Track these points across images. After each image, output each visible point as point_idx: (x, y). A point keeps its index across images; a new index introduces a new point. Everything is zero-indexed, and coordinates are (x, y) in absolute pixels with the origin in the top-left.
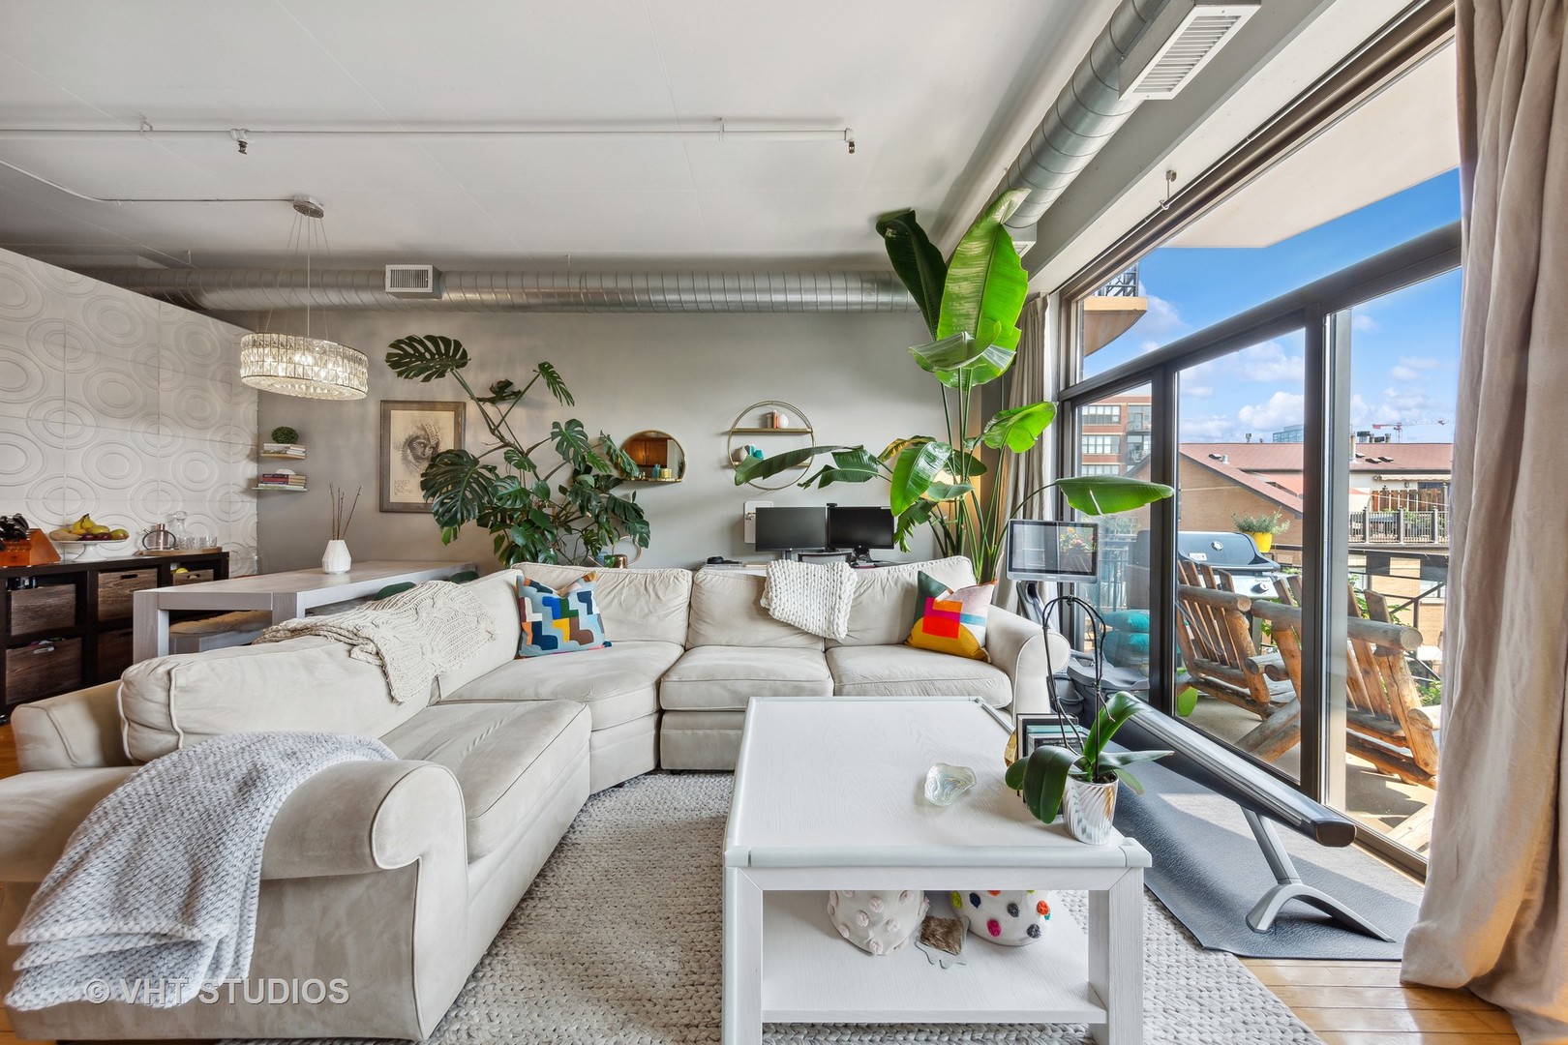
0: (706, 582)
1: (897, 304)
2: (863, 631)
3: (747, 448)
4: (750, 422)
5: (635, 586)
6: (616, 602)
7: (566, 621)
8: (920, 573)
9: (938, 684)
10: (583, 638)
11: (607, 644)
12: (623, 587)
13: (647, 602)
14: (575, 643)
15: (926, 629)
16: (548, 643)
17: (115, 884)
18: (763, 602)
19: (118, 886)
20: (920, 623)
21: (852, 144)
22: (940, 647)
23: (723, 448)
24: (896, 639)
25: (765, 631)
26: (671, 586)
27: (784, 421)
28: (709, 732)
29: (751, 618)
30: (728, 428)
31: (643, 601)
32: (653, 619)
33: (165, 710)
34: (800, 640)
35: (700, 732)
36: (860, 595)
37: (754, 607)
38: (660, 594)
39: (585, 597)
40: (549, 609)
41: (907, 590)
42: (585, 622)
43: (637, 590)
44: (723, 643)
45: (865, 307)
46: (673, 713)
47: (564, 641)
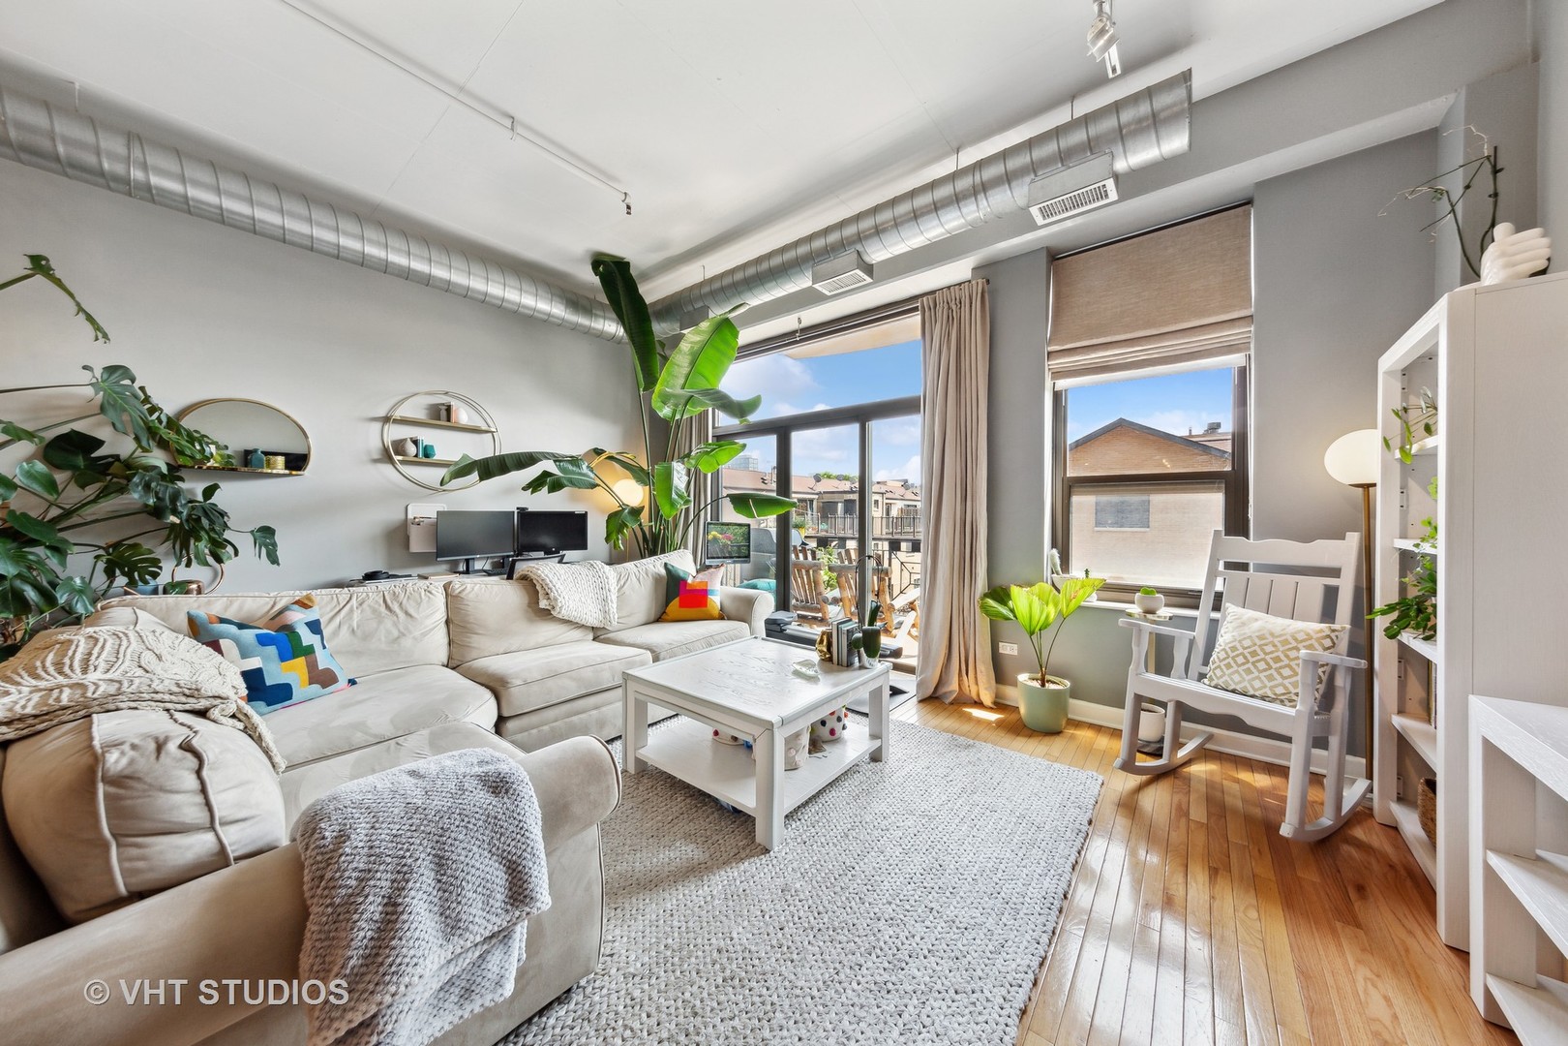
0: (466, 592)
1: (581, 325)
2: (628, 616)
3: (415, 442)
4: (415, 409)
5: (369, 606)
6: (345, 630)
7: (301, 661)
8: (666, 564)
9: (716, 637)
10: (325, 679)
11: (352, 682)
12: (351, 610)
13: (395, 624)
14: (316, 687)
15: (682, 605)
16: (279, 695)
17: (438, 915)
18: (543, 604)
19: (441, 914)
20: (676, 602)
21: (629, 207)
22: (694, 616)
23: (373, 438)
24: (652, 618)
25: (547, 631)
26: (424, 601)
27: (463, 415)
28: (554, 724)
29: (530, 620)
30: (382, 413)
31: (388, 623)
32: (407, 642)
33: (200, 799)
34: (577, 634)
35: (546, 728)
36: (622, 587)
37: (530, 610)
38: (411, 611)
39: (315, 627)
40: (272, 650)
41: (657, 579)
42: (323, 661)
43: (374, 611)
44: (501, 651)
45: (551, 319)
46: (516, 718)
47: (301, 688)
